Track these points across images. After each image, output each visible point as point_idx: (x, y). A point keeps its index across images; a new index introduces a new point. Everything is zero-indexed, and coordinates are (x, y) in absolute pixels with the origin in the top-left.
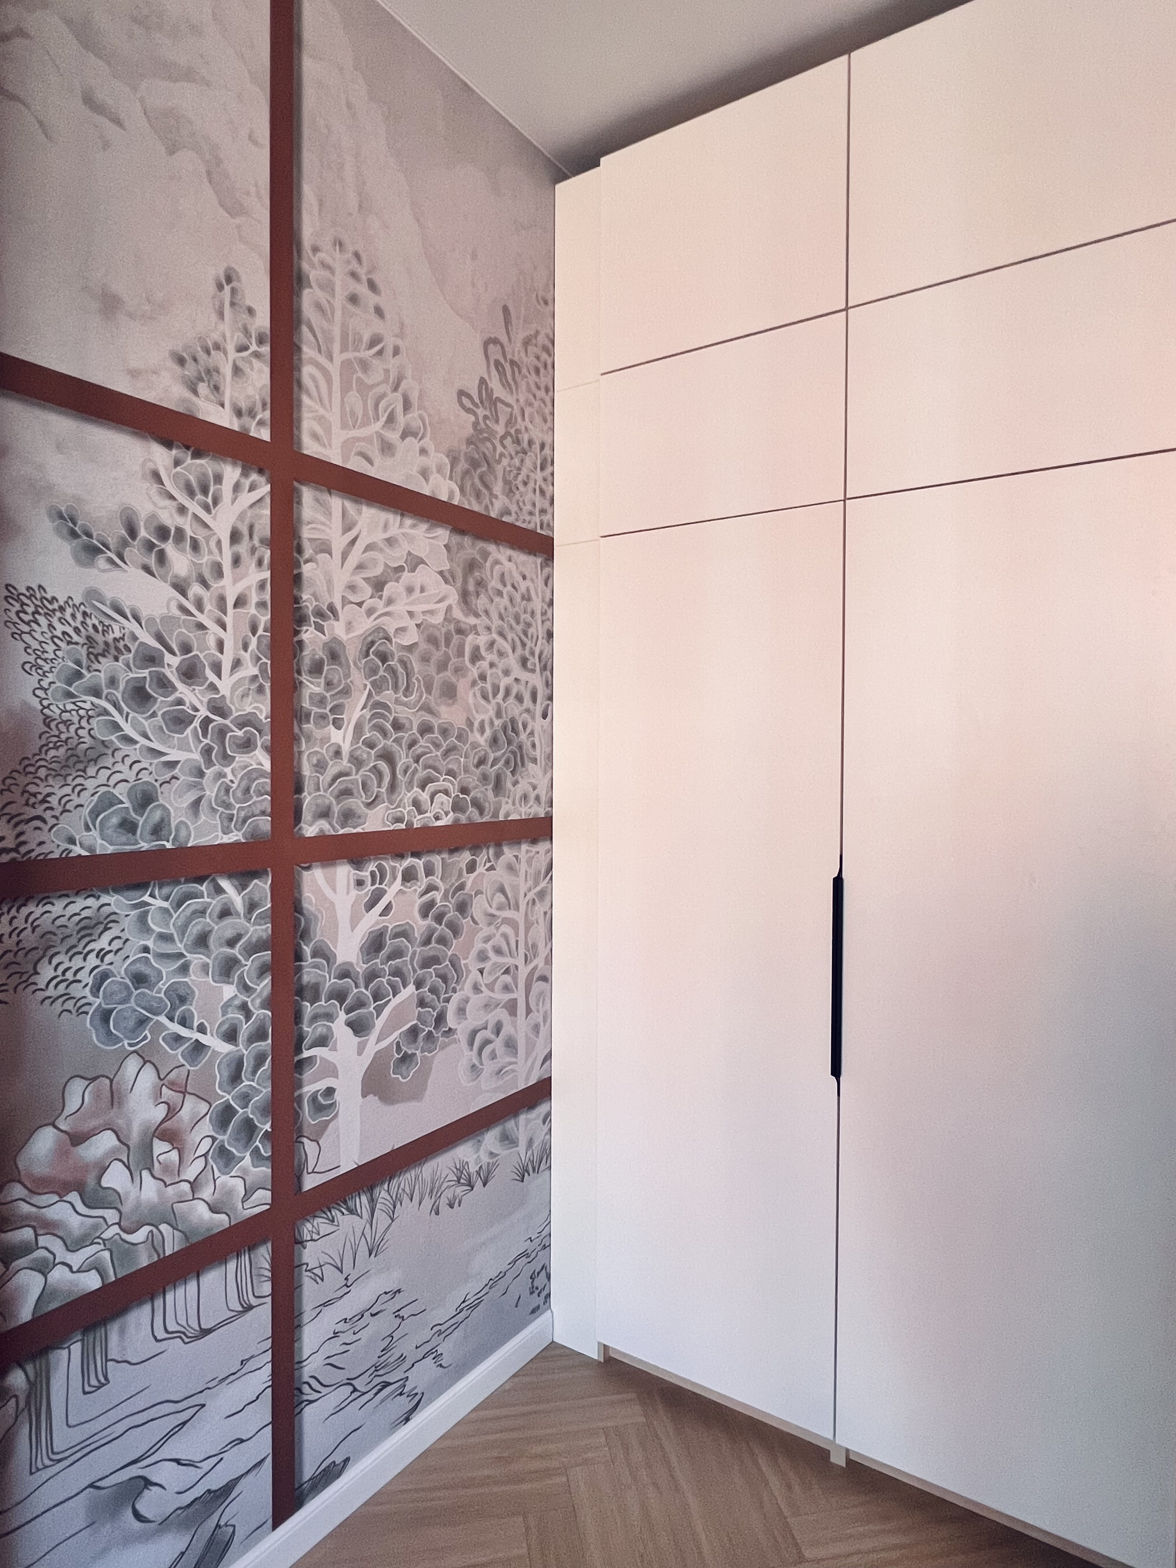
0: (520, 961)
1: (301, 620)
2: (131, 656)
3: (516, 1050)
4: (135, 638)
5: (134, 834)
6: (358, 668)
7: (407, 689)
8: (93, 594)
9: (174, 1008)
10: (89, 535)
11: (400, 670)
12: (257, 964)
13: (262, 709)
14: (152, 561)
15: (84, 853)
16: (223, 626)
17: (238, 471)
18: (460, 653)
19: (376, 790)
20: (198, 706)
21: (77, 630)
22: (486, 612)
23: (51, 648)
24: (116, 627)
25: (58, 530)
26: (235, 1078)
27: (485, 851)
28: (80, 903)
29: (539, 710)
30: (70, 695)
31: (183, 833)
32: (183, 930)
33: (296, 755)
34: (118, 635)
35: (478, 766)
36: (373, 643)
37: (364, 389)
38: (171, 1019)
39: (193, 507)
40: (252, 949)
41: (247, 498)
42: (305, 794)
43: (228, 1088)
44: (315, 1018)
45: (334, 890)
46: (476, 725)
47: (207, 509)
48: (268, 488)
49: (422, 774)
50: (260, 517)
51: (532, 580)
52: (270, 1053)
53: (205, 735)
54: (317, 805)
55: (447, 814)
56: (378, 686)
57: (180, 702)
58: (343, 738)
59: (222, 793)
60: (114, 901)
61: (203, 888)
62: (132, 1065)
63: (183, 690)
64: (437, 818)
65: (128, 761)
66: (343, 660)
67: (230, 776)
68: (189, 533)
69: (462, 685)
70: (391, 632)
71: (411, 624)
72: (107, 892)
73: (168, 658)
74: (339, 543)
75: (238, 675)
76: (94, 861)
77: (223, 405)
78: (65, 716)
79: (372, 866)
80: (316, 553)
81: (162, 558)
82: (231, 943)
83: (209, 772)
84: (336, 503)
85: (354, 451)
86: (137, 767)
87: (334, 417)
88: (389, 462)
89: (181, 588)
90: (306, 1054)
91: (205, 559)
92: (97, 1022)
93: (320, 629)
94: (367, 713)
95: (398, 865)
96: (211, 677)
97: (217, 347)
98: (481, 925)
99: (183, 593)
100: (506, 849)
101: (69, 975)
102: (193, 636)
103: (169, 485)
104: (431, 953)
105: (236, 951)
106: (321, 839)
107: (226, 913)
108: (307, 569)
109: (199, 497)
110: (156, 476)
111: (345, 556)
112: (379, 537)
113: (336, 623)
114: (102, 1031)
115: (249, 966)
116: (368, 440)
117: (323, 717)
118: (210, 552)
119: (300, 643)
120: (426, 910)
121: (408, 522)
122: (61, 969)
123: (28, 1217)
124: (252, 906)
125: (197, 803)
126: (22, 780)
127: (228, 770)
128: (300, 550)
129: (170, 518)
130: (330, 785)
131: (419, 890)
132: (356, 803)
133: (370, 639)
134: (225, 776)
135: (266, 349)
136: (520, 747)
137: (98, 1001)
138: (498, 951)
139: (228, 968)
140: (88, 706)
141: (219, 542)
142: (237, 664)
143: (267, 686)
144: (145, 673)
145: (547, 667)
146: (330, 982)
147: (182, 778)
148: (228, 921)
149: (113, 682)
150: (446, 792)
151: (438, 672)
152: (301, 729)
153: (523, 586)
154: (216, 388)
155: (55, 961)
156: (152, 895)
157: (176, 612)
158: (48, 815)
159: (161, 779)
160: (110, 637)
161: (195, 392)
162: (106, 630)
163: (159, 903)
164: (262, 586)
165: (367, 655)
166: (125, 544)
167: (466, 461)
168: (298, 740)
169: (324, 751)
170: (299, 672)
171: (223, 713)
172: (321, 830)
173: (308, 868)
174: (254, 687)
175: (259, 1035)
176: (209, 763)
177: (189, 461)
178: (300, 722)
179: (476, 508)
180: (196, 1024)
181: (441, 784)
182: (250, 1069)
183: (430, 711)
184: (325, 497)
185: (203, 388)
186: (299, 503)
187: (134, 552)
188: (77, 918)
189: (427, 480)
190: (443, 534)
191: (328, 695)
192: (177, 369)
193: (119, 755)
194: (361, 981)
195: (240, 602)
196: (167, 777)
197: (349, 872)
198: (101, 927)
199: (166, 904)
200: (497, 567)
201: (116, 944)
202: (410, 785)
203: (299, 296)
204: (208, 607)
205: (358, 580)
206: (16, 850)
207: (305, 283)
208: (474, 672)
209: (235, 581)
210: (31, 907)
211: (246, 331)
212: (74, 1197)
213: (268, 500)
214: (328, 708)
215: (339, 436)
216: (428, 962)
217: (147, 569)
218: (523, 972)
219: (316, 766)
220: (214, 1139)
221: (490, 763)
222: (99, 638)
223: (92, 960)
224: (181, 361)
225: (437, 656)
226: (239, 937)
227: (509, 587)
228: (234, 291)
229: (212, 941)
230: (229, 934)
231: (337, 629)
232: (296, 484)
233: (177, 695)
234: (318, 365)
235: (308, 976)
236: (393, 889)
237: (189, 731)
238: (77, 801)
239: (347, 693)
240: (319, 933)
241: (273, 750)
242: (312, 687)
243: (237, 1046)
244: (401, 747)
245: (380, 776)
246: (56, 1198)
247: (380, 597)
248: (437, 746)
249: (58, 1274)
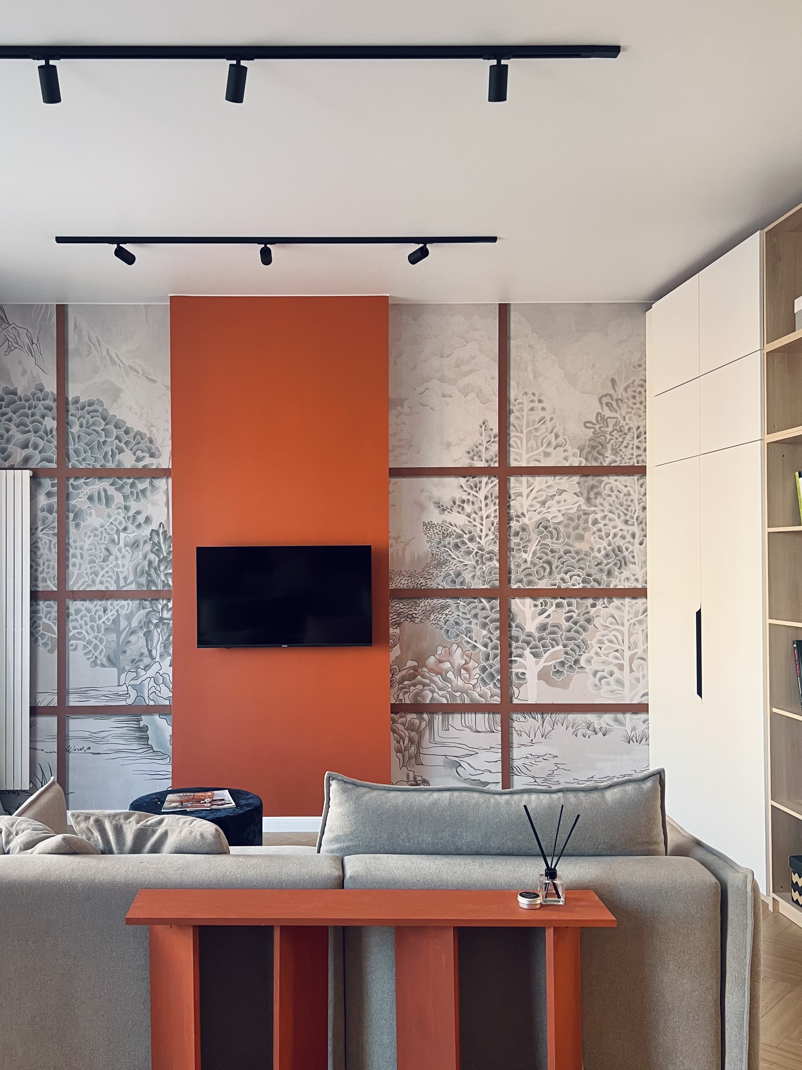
0: (626, 648)
1: (511, 519)
2: (454, 536)
3: (624, 686)
4: (455, 531)
5: (455, 583)
6: (535, 533)
7: (558, 538)
8: (444, 521)
9: (467, 634)
10: (443, 506)
11: (554, 531)
12: (494, 626)
13: (496, 548)
14: (460, 510)
15: (442, 588)
16: (482, 525)
17: (487, 478)
18: (586, 521)
19: (542, 574)
20: (474, 548)
21: (440, 531)
22: (602, 504)
23: (433, 536)
24: (450, 529)
25: (435, 507)
26: (487, 659)
27: (601, 600)
28: (441, 601)
29: (637, 541)
30: (438, 548)
31: (470, 584)
32: (470, 612)
33: (509, 562)
34: (450, 531)
35: (597, 565)
36: (541, 523)
37: (536, 438)
38: (466, 637)
39: (473, 492)
40: (493, 621)
41: (490, 486)
42: (512, 574)
43: (485, 661)
44: (517, 648)
45: (525, 607)
46: (596, 549)
47: (477, 492)
48: (498, 480)
49: (565, 568)
50: (495, 490)
51: (631, 487)
52: (499, 654)
53: (476, 557)
54: (517, 578)
55: (579, 584)
56: (543, 538)
57: (469, 548)
58: (528, 556)
59: (482, 573)
60: (450, 601)
61: (476, 601)
62: (455, 646)
63: (469, 544)
64: (573, 585)
65: (453, 564)
66: (527, 530)
67: (485, 569)
68: (471, 500)
69: (587, 535)
70: (550, 519)
71: (560, 515)
72: (447, 598)
73: (465, 535)
74: (525, 492)
75: (487, 538)
76: (444, 590)
77: (482, 461)
78: (437, 553)
79: (541, 600)
80: (516, 497)
81: (463, 508)
82: (486, 618)
83: (478, 567)
84: (524, 479)
85: (532, 460)
86: (456, 566)
87: (524, 451)
88: (548, 459)
89: (469, 516)
90: (513, 659)
91: (476, 506)
92: (445, 632)
93: (518, 521)
94: (538, 548)
95: (553, 601)
96: (478, 540)
97: (480, 444)
98: (599, 629)
99: (470, 517)
100: (614, 600)
101: (438, 619)
102: (472, 529)
103: (465, 488)
104: (571, 636)
105: (487, 621)
106: (519, 589)
107: (483, 609)
108: (512, 503)
109: (475, 489)
110: (462, 487)
111: (528, 496)
112: (544, 486)
113: (524, 519)
114: (447, 635)
115: (491, 626)
116: (539, 454)
117: (520, 550)
118: (478, 504)
119: (510, 527)
120: (568, 619)
121: (557, 478)
122: (436, 617)
123: (428, 677)
124: (492, 608)
125: (474, 576)
126: (427, 569)
127: (484, 567)
128: (510, 497)
129: (465, 497)
130: (522, 572)
131: (564, 611)
132: (534, 578)
133: (539, 522)
134: (483, 568)
135: (497, 439)
136: (624, 558)
137: (445, 627)
138: (611, 642)
139: (484, 626)
140: (443, 550)
141: (481, 501)
142: (487, 535)
143: (498, 541)
144: (458, 540)
145: (642, 522)
146: (522, 637)
147: (469, 569)
148: (484, 611)
149: (449, 543)
150: (579, 576)
151: (574, 530)
152: (510, 554)
153: (625, 490)
154: (480, 456)
155: (435, 614)
156: (460, 601)
157: (467, 523)
158: (433, 578)
159: (463, 569)
160: (448, 532)
161: (473, 460)
162: (448, 530)
163: (462, 603)
164: (495, 511)
165: (538, 527)
166: (452, 507)
167: (589, 447)
168: (509, 557)
169: (520, 561)
170: (509, 536)
171: (482, 550)
172: (519, 587)
173: (514, 598)
174: (493, 541)
175: (495, 648)
176: (478, 565)
177: (471, 480)
178: (510, 552)
179: (595, 464)
180: (474, 640)
181: (576, 572)
182: (492, 658)
183: (569, 545)
184: (520, 478)
185: (475, 458)
186: (509, 482)
187: (455, 509)
188: (440, 605)
189: (567, 461)
190: (576, 479)
191: (521, 542)
192: (468, 455)
193: (451, 563)
194: (537, 639)
195: (488, 517)
196: (465, 569)
197: (531, 601)
198: (446, 608)
199: (464, 604)
200: (608, 485)
201: (450, 613)
202: (559, 573)
203: (509, 418)
204: (477, 520)
205: (534, 503)
206: (425, 586)
207: (511, 412)
208: (595, 529)
209: (486, 511)
210: (429, 600)
211: (490, 436)
212: (439, 676)
213: (498, 484)
214: (521, 547)
215: (525, 456)
216: (569, 639)
217: (459, 512)
218: (627, 654)
219: (516, 566)
220: (480, 675)
221: (604, 565)
222: (446, 532)
223: (444, 616)
224: (469, 453)
225: (573, 524)
226: (488, 617)
227: (616, 492)
228: (485, 426)
229: (479, 616)
230: (485, 615)
231: (525, 520)
232: (508, 477)
233: (468, 546)
234: (516, 437)
235: (514, 633)
236: (551, 610)
237: (471, 556)
238: (440, 575)
239: (529, 541)
240: (518, 620)
241: (500, 561)
242: (514, 540)
243: (487, 649)
244: (555, 559)
245: (545, 569)
246: (435, 675)
247: (544, 507)
248: (574, 558)
249: (435, 694)
